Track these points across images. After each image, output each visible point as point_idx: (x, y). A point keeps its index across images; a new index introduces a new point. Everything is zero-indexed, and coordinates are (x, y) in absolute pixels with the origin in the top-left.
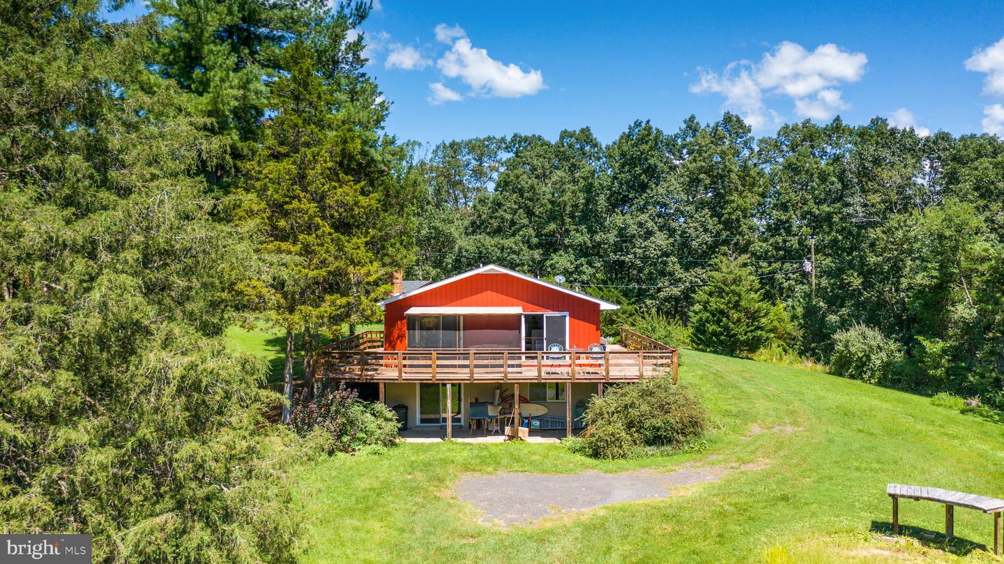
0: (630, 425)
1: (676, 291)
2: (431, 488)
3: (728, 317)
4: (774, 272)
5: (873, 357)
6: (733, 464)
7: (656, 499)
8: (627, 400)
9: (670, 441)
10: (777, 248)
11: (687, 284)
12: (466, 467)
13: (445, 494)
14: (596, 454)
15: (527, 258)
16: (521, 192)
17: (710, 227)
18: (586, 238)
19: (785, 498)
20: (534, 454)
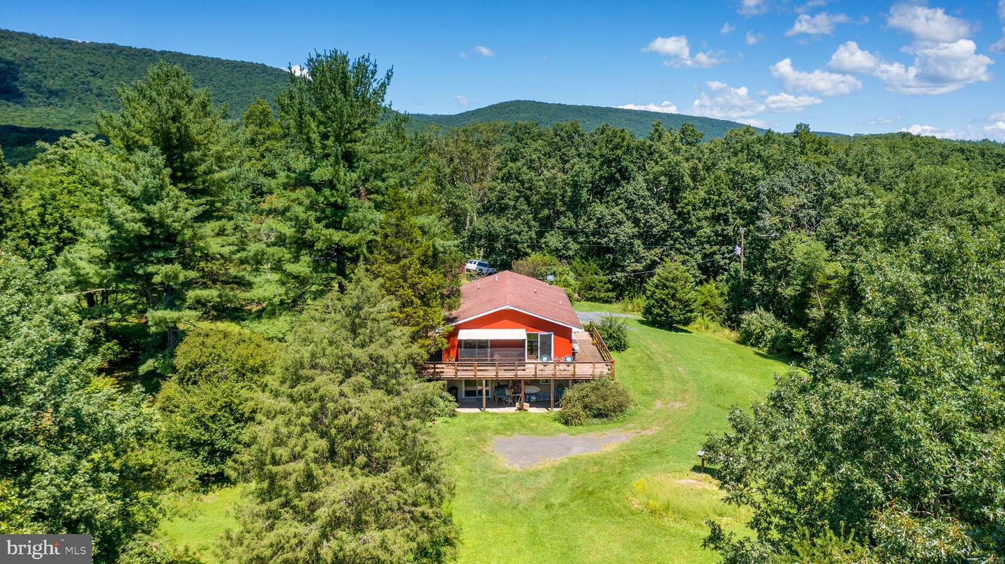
0: (585, 407)
1: (639, 267)
2: (481, 446)
3: (667, 304)
4: (715, 253)
5: (766, 333)
6: (638, 431)
7: (594, 453)
8: (584, 393)
9: (607, 416)
10: (717, 234)
11: (648, 261)
12: (497, 432)
13: (488, 449)
14: (566, 423)
15: (527, 237)
16: (522, 183)
17: (667, 217)
18: (572, 222)
19: (657, 452)
20: (533, 422)
